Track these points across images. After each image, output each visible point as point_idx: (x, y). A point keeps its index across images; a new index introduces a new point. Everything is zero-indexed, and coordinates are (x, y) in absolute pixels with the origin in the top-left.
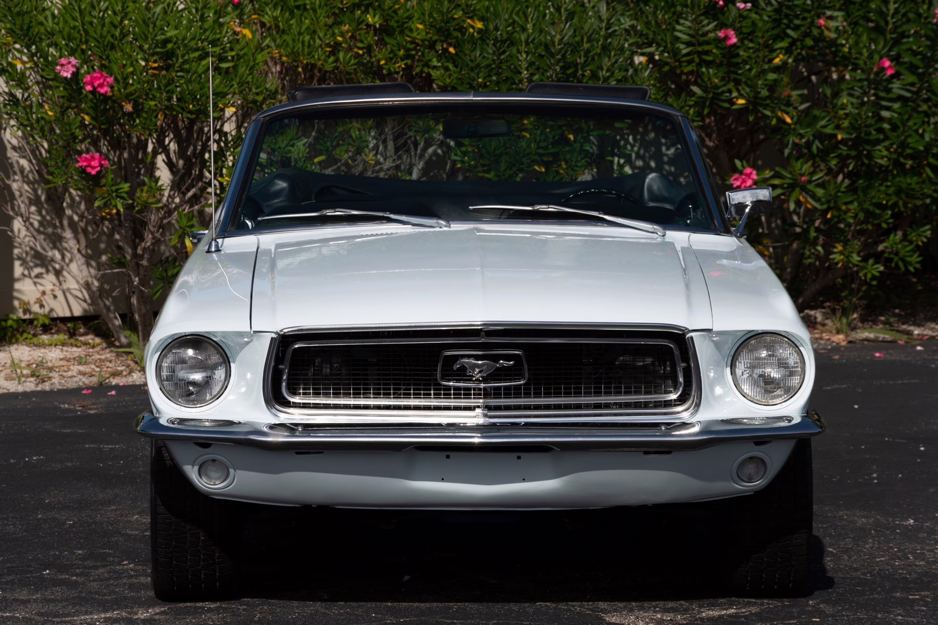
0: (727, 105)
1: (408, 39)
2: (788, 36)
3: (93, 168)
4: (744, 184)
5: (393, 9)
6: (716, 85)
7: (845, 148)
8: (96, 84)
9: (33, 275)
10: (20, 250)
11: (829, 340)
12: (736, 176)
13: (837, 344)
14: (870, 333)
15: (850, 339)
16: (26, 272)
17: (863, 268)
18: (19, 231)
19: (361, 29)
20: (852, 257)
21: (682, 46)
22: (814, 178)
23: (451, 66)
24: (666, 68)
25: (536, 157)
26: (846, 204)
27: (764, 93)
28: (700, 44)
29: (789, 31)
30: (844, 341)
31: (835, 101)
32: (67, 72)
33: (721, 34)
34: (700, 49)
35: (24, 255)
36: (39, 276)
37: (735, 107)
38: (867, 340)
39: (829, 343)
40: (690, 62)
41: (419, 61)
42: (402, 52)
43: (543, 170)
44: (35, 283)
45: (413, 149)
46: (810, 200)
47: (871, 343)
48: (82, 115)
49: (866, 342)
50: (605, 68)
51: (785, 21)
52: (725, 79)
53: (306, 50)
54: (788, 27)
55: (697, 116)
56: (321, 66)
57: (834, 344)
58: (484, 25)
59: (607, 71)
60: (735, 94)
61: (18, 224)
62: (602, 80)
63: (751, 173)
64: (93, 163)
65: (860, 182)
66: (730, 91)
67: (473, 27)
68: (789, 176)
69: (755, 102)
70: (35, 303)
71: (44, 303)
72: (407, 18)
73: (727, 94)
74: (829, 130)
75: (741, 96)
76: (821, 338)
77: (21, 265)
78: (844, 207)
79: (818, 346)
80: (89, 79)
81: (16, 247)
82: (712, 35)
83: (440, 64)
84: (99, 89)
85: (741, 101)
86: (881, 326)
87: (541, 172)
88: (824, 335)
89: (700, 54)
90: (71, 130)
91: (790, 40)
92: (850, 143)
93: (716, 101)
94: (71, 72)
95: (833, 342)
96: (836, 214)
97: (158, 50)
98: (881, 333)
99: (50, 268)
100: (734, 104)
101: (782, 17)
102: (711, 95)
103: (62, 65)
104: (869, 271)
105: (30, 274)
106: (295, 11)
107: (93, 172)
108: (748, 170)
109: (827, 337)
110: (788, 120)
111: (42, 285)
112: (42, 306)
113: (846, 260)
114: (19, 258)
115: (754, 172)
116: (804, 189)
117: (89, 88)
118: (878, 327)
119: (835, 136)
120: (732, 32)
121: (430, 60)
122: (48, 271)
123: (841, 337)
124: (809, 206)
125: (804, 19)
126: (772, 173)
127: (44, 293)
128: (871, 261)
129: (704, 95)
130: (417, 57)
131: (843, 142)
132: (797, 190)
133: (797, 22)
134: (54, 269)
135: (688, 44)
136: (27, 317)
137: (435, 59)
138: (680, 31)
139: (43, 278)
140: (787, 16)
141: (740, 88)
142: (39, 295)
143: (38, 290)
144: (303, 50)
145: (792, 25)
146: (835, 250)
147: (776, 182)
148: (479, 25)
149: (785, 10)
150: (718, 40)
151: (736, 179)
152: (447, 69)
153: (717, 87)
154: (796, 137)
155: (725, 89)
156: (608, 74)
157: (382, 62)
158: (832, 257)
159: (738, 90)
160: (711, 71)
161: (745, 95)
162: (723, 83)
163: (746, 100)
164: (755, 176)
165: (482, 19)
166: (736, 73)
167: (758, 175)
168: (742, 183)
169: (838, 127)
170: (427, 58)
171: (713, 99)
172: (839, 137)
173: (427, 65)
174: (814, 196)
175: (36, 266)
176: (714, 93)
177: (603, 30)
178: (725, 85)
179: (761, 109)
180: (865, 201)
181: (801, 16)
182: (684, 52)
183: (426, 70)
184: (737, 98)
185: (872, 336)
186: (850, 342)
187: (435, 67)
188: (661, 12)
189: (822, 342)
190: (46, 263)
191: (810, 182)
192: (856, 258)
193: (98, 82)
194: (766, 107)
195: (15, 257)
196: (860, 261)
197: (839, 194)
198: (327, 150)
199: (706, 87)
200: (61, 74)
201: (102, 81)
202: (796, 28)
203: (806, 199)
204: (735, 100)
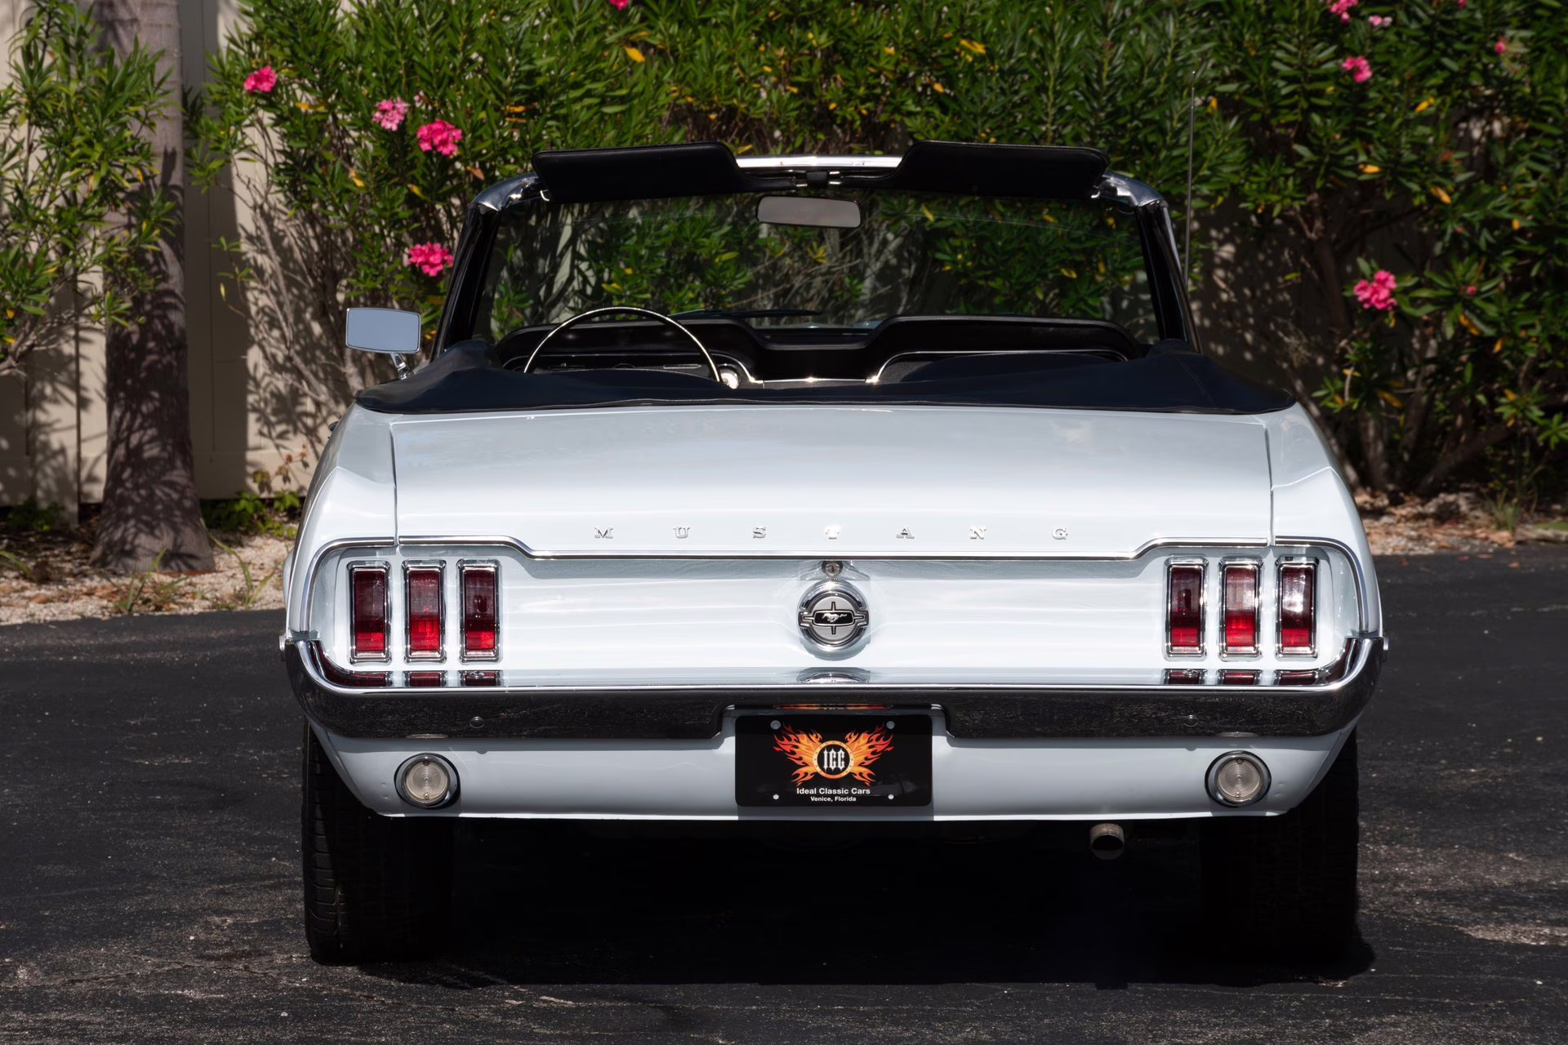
0: (1350, 174)
1: (872, 70)
2: (1443, 67)
3: (433, 266)
4: (1375, 296)
5: (848, 25)
6: (1335, 144)
7: (1525, 242)
8: (437, 141)
9: (274, 434)
10: (257, 397)
11: (1486, 539)
12: (1361, 283)
13: (1500, 545)
14: (1546, 529)
15: (1519, 538)
16: (265, 430)
17: (1542, 429)
18: (256, 367)
19: (801, 55)
20: (1531, 411)
21: (1281, 83)
22: (1485, 288)
23: (937, 112)
24: (1256, 117)
25: (1064, 256)
26: (1526, 327)
27: (1408, 156)
28: (1312, 80)
29: (1446, 61)
30: (1510, 541)
31: (1510, 170)
32: (392, 121)
33: (1346, 65)
34: (1309, 87)
35: (262, 405)
36: (282, 436)
37: (1363, 178)
38: (1546, 540)
39: (1486, 543)
40: (1293, 107)
41: (885, 104)
42: (862, 91)
43: (1074, 275)
44: (278, 447)
45: (866, 242)
46: (1476, 322)
47: (1551, 545)
48: (410, 186)
49: (1543, 544)
50: (1176, 117)
51: (1441, 45)
52: (1350, 134)
53: (724, 86)
54: (1444, 54)
55: (1299, 191)
56: (745, 111)
57: (1496, 546)
58: (986, 49)
59: (1180, 120)
60: (1363, 158)
61: (254, 356)
62: (1170, 134)
63: (1386, 279)
64: (432, 259)
65: (1546, 294)
66: (1355, 153)
67: (969, 51)
68: (1445, 284)
69: (1394, 169)
70: (277, 474)
71: (290, 475)
72: (870, 38)
73: (1351, 158)
74: (1504, 214)
75: (1371, 160)
76: (1474, 537)
77: (258, 420)
78: (1523, 334)
79: (1471, 549)
80: (426, 132)
81: (251, 392)
82: (1330, 65)
83: (918, 109)
84: (440, 149)
85: (1372, 169)
86: (1559, 519)
87: (1071, 279)
88: (1478, 531)
89: (1309, 95)
90: (392, 208)
91: (1446, 74)
92: (1530, 235)
93: (1333, 168)
94: (397, 121)
95: (1493, 542)
96: (1510, 343)
97: (522, 87)
98: (1562, 529)
99: (300, 425)
100: (1361, 172)
101: (1436, 38)
102: (1327, 159)
103: (384, 112)
104: (1556, 433)
105: (270, 432)
106: (700, 27)
107: (433, 273)
108: (1382, 274)
109: (1483, 535)
110: (1446, 198)
111: (285, 448)
112: (286, 479)
113: (1520, 415)
114: (255, 410)
115: (1392, 277)
116: (1468, 305)
117: (426, 146)
118: (1555, 521)
119: (1509, 222)
120: (1364, 62)
121: (903, 103)
122: (296, 431)
123: (1505, 534)
124: (1474, 331)
125: (1469, 41)
126: (1415, 280)
127: (289, 459)
128: (1557, 418)
129: (1315, 158)
130: (884, 99)
131: (1522, 232)
132: (1458, 307)
133: (1458, 46)
134: (305, 425)
135: (1290, 80)
136: (265, 495)
137: (910, 102)
138: (1280, 60)
139: (288, 439)
140: (1442, 36)
141: (1371, 147)
142: (281, 463)
143: (280, 454)
144: (719, 86)
145: (1450, 51)
146: (1503, 400)
147: (1425, 293)
148: (980, 49)
149: (1440, 28)
150: (1338, 74)
151: (1363, 289)
152: (928, 115)
153: (1335, 146)
154: (1458, 223)
155: (1345, 150)
156: (1179, 125)
157: (832, 106)
158: (1498, 410)
159: (1368, 153)
160: (1329, 121)
161: (1379, 159)
162: (1344, 140)
163: (1380, 167)
164: (1392, 284)
165: (984, 40)
166: (1363, 124)
167: (1396, 281)
168: (1372, 295)
169: (1516, 210)
170: (899, 99)
171: (1329, 165)
172: (1516, 224)
173: (897, 109)
174: (1481, 315)
175: (279, 422)
176: (1332, 156)
177: (1169, 57)
178: (1347, 144)
179: (1403, 181)
180: (1552, 323)
181: (1465, 38)
182: (1284, 91)
183: (898, 117)
184: (1365, 164)
185: (1549, 533)
186: (1519, 543)
187: (910, 114)
188: (1249, 29)
189: (1477, 542)
190: (294, 417)
191: (1478, 293)
192: (1536, 413)
193: (439, 138)
194: (1411, 177)
195: (249, 407)
196: (1541, 418)
197: (1515, 313)
198: (740, 243)
199: (1321, 147)
200: (383, 124)
201: (445, 135)
202: (1457, 55)
203: (1470, 321)
204: (1361, 166)
